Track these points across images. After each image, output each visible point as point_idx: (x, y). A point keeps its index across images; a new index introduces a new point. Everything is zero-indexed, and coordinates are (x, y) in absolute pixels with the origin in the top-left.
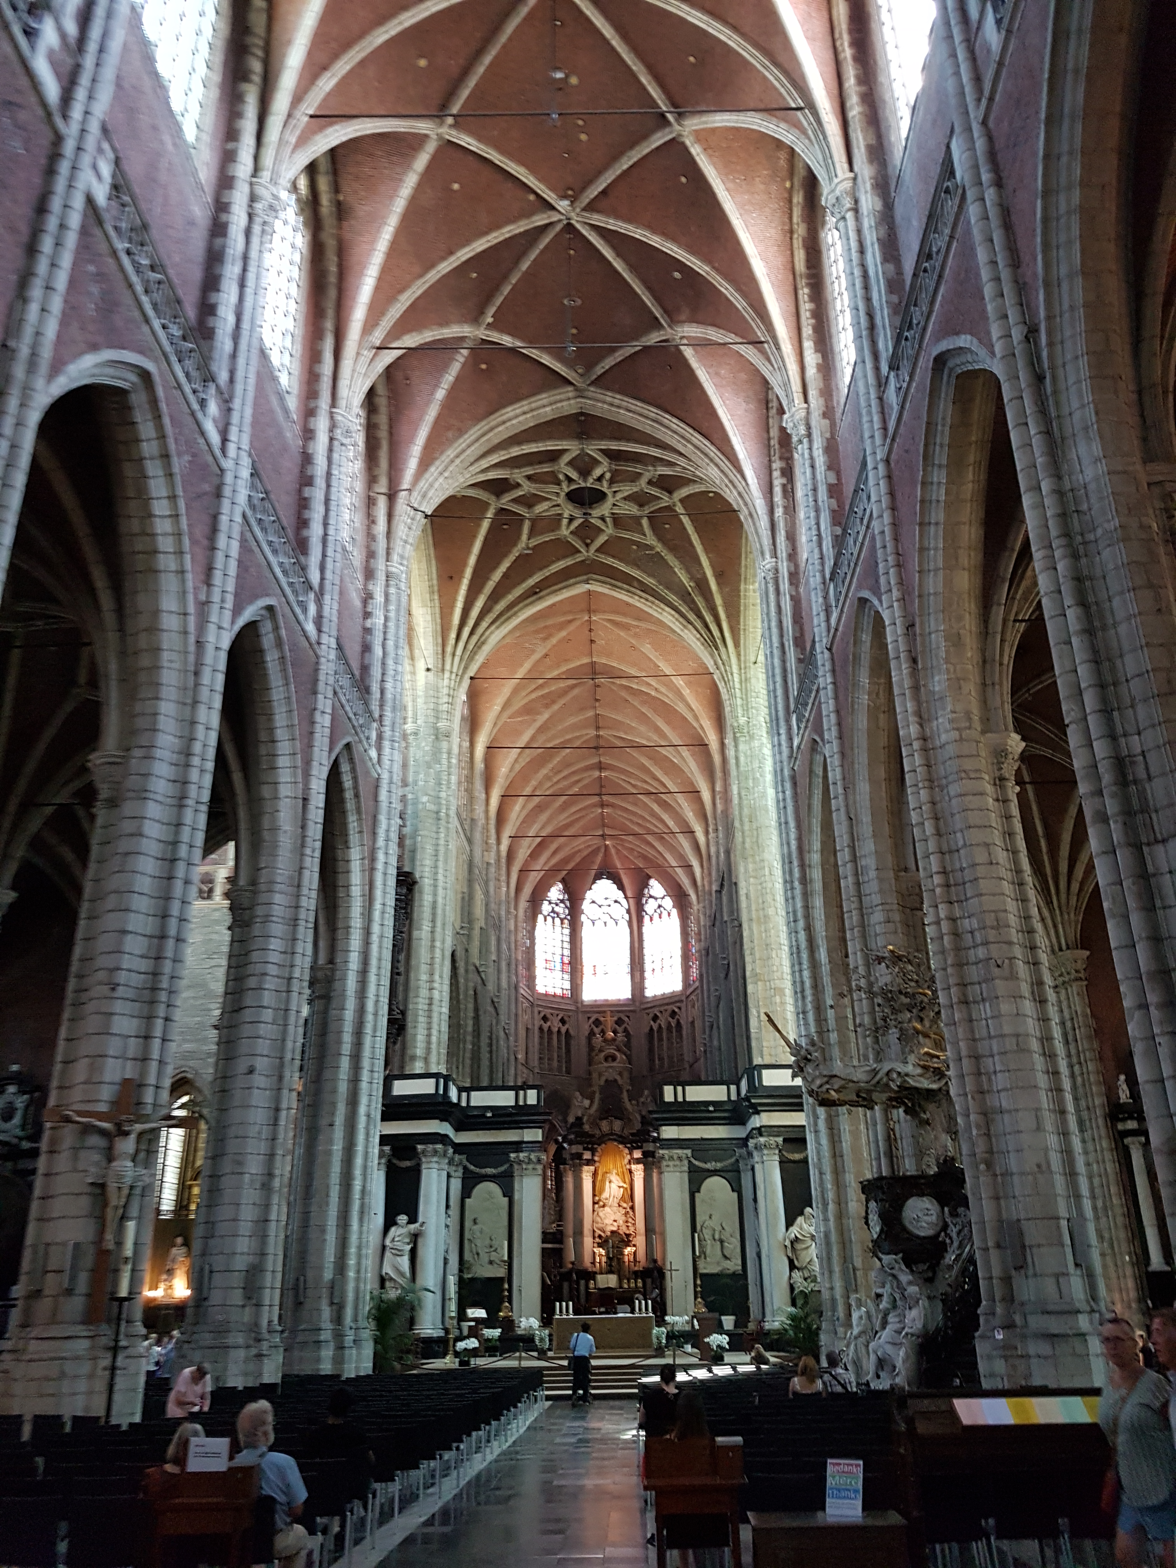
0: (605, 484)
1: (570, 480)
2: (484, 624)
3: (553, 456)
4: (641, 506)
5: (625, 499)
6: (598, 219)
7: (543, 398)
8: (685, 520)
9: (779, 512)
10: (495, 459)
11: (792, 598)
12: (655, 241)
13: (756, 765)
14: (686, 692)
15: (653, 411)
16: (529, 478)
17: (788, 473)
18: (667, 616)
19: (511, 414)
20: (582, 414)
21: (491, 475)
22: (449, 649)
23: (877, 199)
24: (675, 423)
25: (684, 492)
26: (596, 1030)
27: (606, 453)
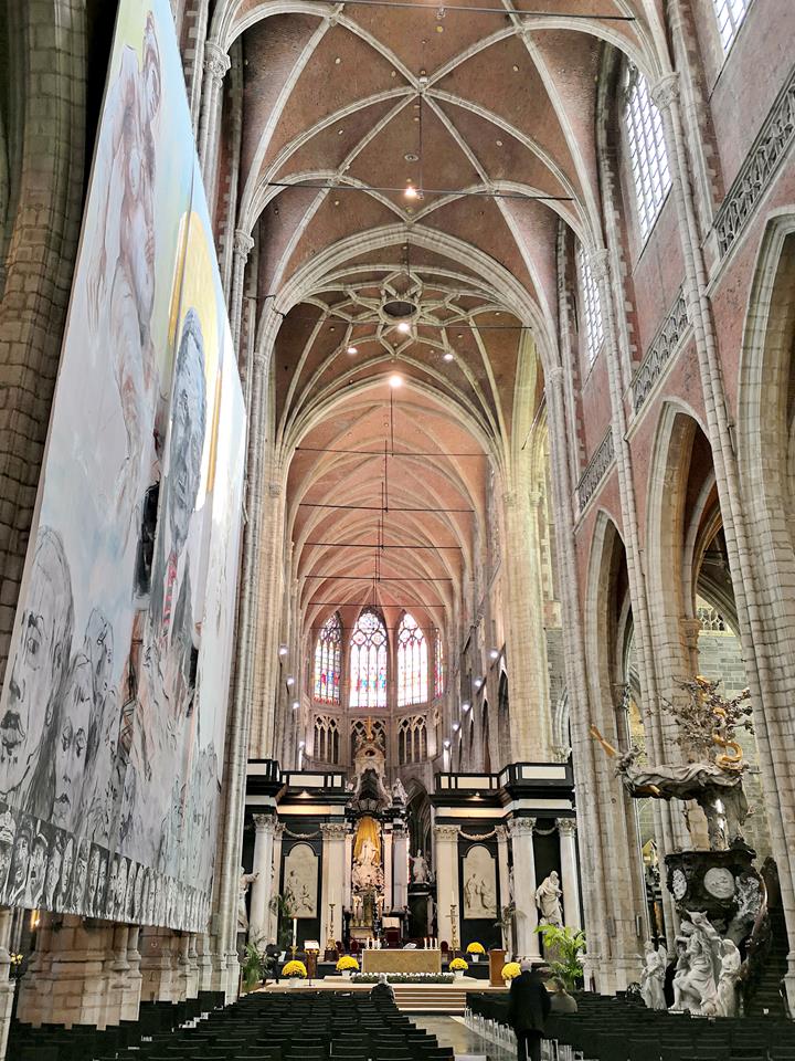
0: (417, 300)
1: (388, 295)
2: (309, 406)
3: (379, 276)
4: (442, 319)
5: (430, 313)
6: (442, 95)
7: (380, 230)
8: (476, 333)
9: (565, 331)
10: (336, 276)
11: (575, 399)
12: (487, 115)
13: (521, 529)
14: (459, 469)
15: (465, 246)
16: (357, 292)
17: (573, 300)
18: (453, 408)
19: (354, 242)
20: (406, 244)
21: (330, 288)
22: (282, 425)
23: (697, 94)
24: (482, 256)
25: (478, 310)
26: (359, 731)
27: (420, 276)
